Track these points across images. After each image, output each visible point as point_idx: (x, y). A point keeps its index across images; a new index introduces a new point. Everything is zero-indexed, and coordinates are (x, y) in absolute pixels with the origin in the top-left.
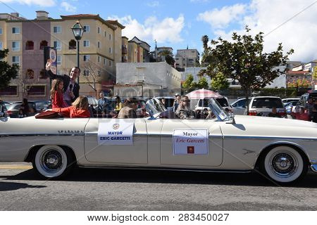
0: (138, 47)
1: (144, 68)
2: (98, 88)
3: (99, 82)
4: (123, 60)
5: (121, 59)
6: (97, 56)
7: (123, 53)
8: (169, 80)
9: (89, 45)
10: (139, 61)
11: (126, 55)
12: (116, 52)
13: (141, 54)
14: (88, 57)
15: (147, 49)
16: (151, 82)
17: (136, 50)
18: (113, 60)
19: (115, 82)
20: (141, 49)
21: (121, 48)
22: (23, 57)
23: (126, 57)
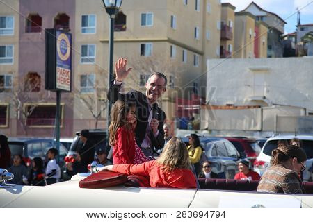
0: (257, 26)
1: (267, 70)
4: (223, 54)
5: (218, 52)
6: (168, 45)
7: (224, 39)
9: (152, 22)
10: (257, 54)
11: (228, 43)
12: (208, 36)
13: (264, 39)
14: (149, 48)
15: (279, 27)
16: (281, 99)
17: (251, 32)
18: (202, 54)
20: (264, 30)
21: (219, 27)
22: (21, 48)
23: (230, 46)
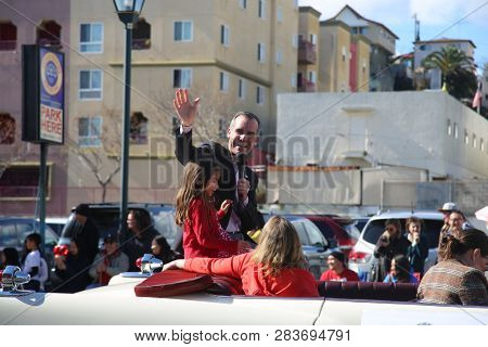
0: (354, 43)
1: (369, 111)
4: (302, 85)
5: (294, 82)
6: (216, 71)
7: (303, 62)
8: (454, 151)
9: (192, 34)
10: (353, 86)
11: (310, 68)
12: (279, 56)
13: (364, 63)
14: (188, 76)
15: (386, 44)
16: (391, 156)
17: (345, 51)
18: (269, 85)
19: (273, 155)
20: (364, 49)
21: (295, 43)
23: (313, 73)
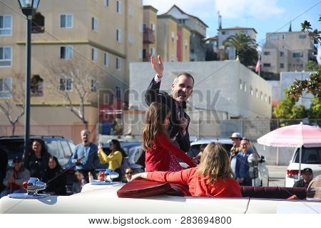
0: (179, 29)
2: (91, 115)
3: (94, 105)
4: (146, 57)
5: (140, 55)
6: (89, 48)
7: (146, 42)
8: (244, 99)
9: (72, 24)
10: (179, 58)
11: (151, 46)
12: (130, 39)
13: (186, 43)
14: (69, 52)
15: (200, 30)
17: (173, 35)
18: (124, 57)
19: (127, 103)
20: (186, 34)
21: (141, 30)
23: (153, 49)
